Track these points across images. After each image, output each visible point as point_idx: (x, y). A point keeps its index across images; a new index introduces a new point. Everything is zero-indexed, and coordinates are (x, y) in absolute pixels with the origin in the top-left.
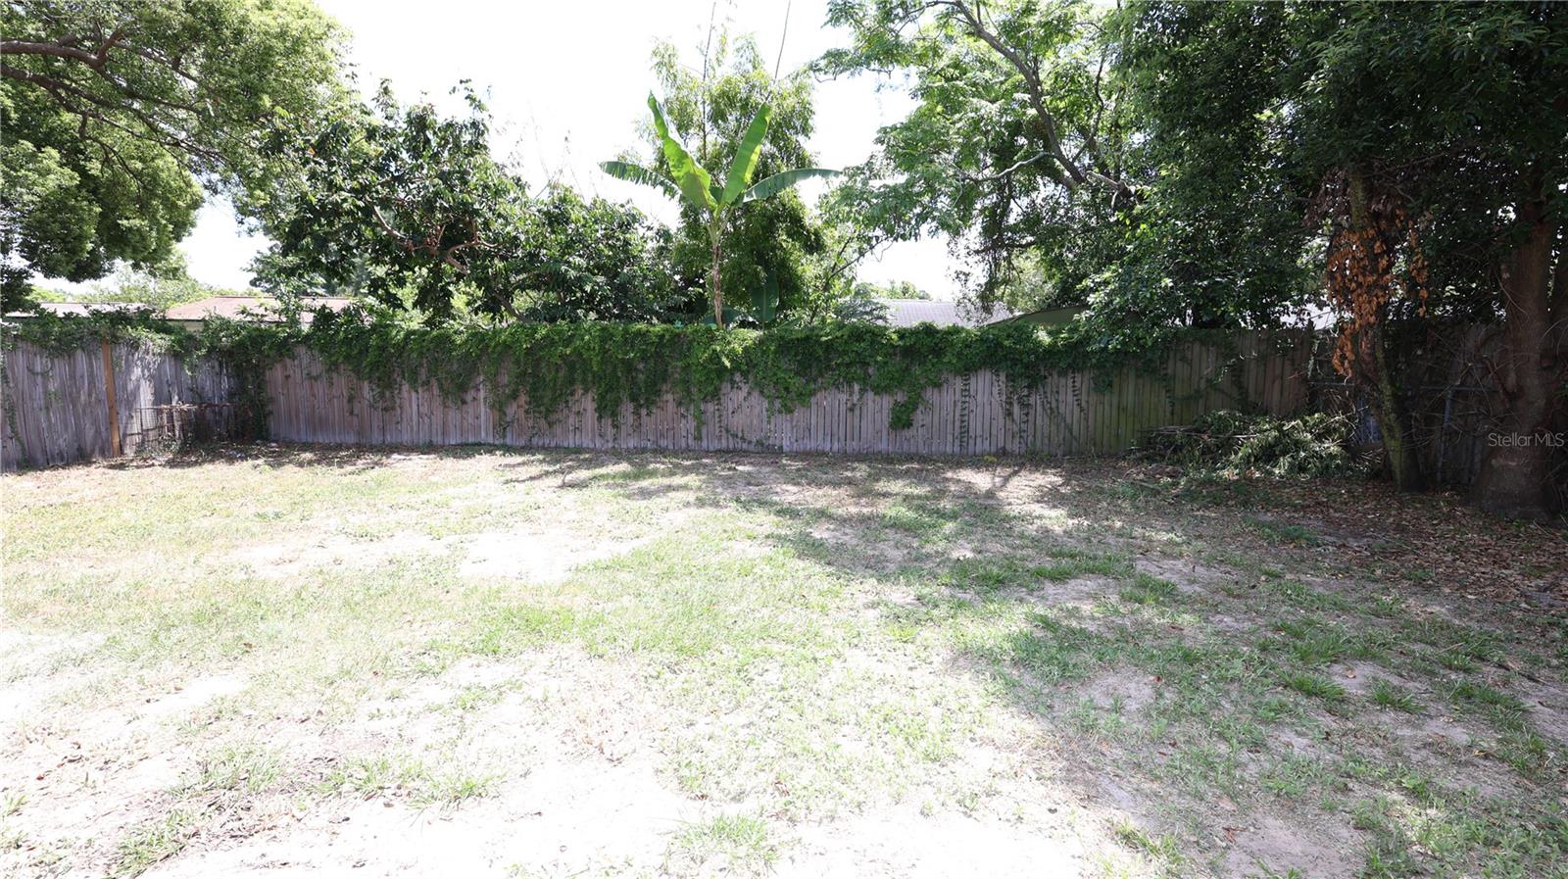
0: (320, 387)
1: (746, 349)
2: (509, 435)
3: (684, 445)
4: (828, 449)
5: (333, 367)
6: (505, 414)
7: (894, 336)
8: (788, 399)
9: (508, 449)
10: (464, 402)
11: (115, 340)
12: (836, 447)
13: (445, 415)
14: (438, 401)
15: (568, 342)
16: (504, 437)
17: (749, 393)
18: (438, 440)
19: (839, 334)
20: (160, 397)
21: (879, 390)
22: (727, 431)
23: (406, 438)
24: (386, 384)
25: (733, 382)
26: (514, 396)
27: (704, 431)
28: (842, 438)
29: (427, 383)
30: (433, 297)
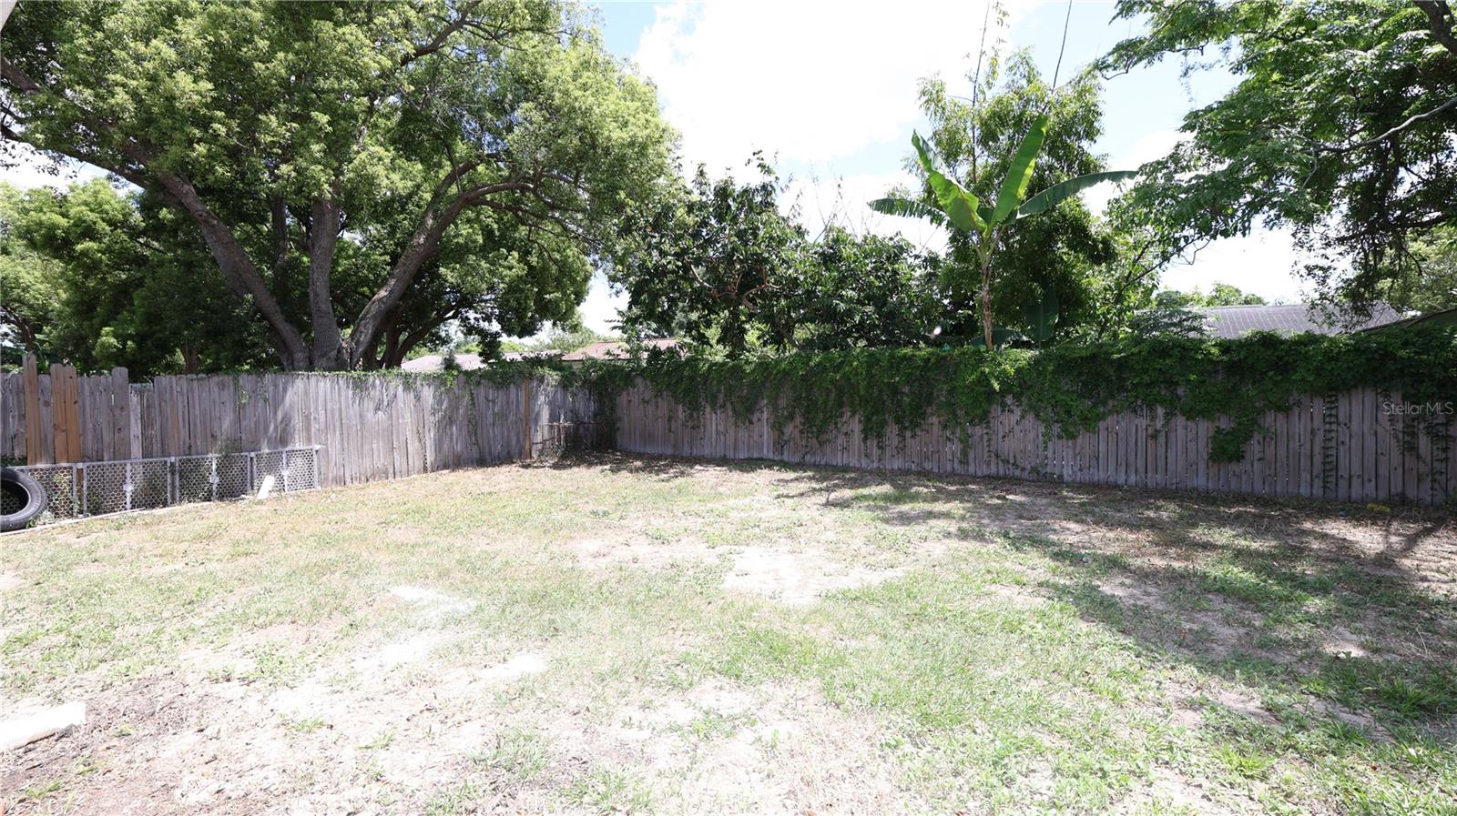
0: (650, 409)
1: (1018, 371)
2: (786, 453)
3: (949, 469)
4: (1121, 480)
5: (658, 394)
6: (783, 433)
7: (1215, 351)
8: (1071, 423)
9: (785, 465)
10: (751, 422)
11: (531, 377)
12: (1132, 479)
13: (736, 433)
14: (732, 420)
15: (838, 368)
16: (782, 454)
17: (1023, 417)
18: (730, 454)
19: (1135, 350)
20: (554, 417)
21: (1190, 415)
22: (997, 456)
23: (707, 452)
24: (694, 407)
25: (1004, 405)
26: (791, 417)
27: (971, 456)
28: (1142, 470)
29: (723, 406)
30: (733, 335)
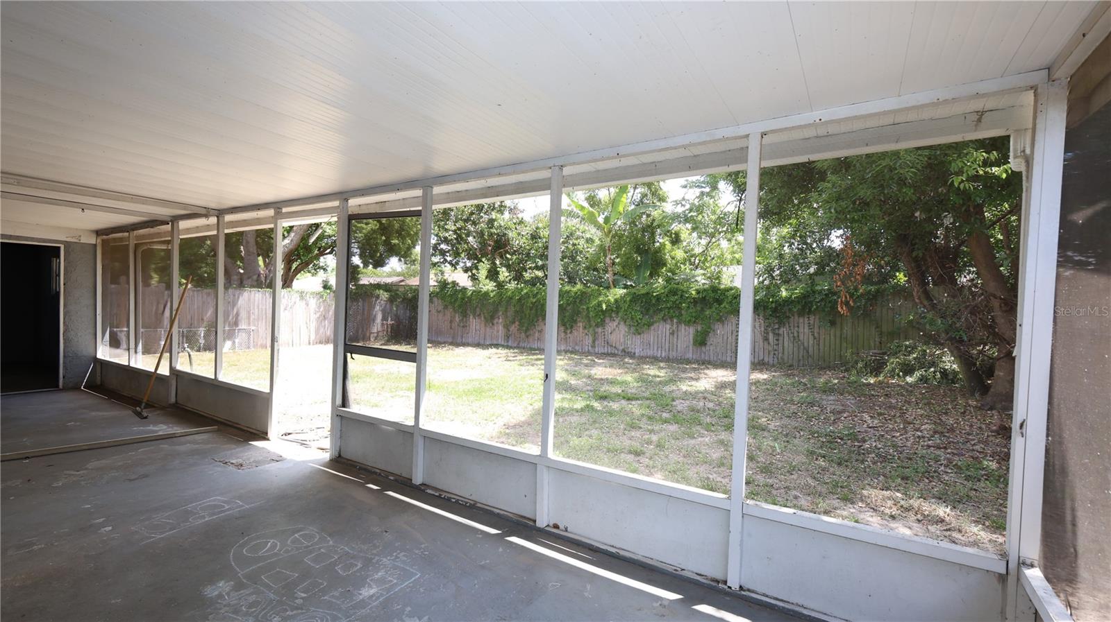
0: (441, 315)
1: (616, 301)
2: (510, 341)
3: (587, 350)
4: (659, 356)
5: (446, 307)
6: (509, 331)
7: (694, 293)
8: (638, 328)
9: (508, 347)
10: (493, 324)
11: (372, 295)
12: (663, 355)
13: (485, 330)
14: (483, 325)
15: (535, 296)
16: (508, 342)
17: (619, 323)
18: (482, 342)
19: (663, 291)
20: (384, 318)
21: (688, 323)
22: (608, 343)
23: (470, 340)
24: (465, 315)
25: (611, 317)
26: (514, 322)
27: (597, 343)
28: (667, 350)
29: (479, 315)
30: (493, 274)
